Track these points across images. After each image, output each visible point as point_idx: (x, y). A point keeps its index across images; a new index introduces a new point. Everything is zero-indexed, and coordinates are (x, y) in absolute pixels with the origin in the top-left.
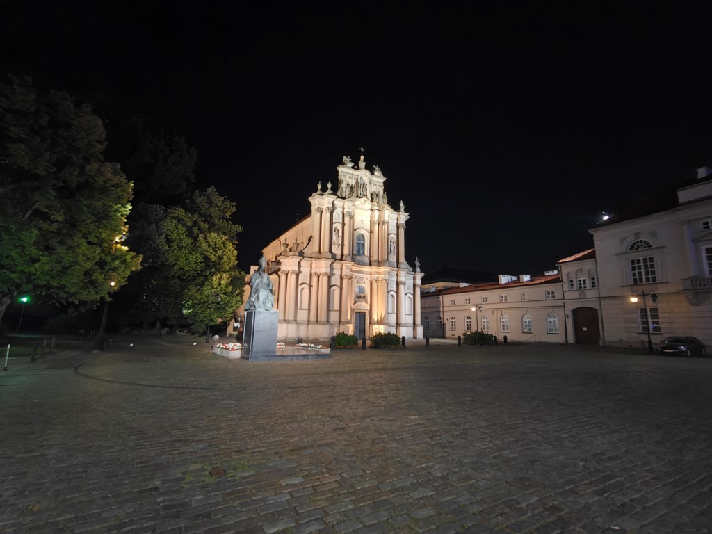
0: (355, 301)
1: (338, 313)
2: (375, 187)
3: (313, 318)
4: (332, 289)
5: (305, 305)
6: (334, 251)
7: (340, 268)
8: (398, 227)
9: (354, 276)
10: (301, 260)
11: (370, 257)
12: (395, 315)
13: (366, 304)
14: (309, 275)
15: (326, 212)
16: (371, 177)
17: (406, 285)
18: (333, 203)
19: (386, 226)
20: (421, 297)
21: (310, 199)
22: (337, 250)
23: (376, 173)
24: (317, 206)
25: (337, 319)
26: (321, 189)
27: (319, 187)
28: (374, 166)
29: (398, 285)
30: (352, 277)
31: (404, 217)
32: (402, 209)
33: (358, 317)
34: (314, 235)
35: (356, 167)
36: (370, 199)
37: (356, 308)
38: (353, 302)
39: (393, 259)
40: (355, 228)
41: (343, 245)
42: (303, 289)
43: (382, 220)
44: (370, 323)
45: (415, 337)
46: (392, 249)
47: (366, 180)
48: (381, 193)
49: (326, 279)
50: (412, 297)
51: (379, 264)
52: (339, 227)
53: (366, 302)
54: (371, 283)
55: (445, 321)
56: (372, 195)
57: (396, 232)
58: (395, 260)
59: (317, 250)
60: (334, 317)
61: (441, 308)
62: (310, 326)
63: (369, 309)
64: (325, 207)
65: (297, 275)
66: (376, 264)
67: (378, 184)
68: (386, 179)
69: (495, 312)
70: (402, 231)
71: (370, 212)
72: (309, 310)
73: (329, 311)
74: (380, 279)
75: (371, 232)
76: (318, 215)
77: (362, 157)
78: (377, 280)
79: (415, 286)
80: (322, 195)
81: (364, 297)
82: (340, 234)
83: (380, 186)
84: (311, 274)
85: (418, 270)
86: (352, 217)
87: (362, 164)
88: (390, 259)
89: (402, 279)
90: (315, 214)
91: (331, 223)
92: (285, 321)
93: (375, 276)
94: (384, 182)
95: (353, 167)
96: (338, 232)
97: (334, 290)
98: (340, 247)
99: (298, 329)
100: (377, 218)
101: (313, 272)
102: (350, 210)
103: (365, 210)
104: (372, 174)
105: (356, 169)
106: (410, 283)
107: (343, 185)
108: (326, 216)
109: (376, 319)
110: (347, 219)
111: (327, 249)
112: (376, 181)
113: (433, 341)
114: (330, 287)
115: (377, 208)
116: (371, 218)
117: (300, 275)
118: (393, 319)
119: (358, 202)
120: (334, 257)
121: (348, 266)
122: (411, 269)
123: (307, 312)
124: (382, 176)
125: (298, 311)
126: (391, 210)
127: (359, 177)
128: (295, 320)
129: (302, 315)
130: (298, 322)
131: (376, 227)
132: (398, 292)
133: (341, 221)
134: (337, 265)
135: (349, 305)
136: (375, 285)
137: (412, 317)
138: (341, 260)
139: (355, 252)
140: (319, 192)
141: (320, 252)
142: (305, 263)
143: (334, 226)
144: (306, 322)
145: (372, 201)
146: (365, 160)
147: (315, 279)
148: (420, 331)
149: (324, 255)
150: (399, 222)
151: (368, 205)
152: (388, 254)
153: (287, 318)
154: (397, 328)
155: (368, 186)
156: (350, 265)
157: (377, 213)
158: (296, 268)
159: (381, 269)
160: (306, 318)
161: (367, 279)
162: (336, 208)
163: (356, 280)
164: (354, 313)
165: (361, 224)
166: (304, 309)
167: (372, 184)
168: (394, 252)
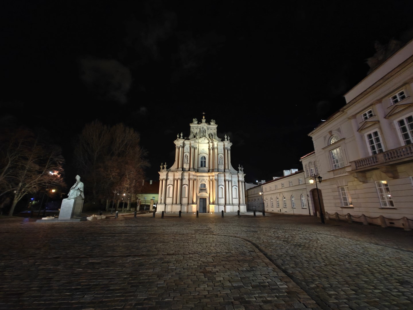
0: (199, 192)
3: (174, 202)
4: (184, 186)
5: (171, 195)
7: (188, 175)
8: (225, 150)
9: (197, 179)
11: (209, 167)
12: (224, 199)
15: (180, 148)
16: (209, 126)
17: (233, 181)
18: (184, 143)
21: (175, 142)
22: (186, 166)
23: (212, 123)
24: (177, 145)
25: (187, 202)
26: (178, 137)
28: (211, 120)
29: (225, 181)
32: (226, 140)
33: (202, 200)
37: (200, 195)
40: (199, 154)
42: (169, 187)
43: (214, 147)
44: (209, 204)
48: (216, 133)
49: (180, 181)
53: (207, 192)
54: (209, 182)
57: (223, 153)
58: (223, 168)
59: (176, 167)
60: (185, 201)
63: (208, 196)
64: (180, 145)
66: (212, 171)
67: (213, 129)
71: (208, 144)
72: (173, 197)
73: (182, 198)
74: (214, 179)
75: (209, 155)
76: (178, 150)
77: (204, 117)
78: (212, 180)
79: (239, 181)
80: (179, 140)
81: (205, 190)
84: (174, 179)
87: (204, 120)
88: (220, 168)
91: (183, 153)
93: (211, 178)
94: (217, 127)
96: (187, 157)
102: (194, 145)
103: (205, 143)
104: (210, 124)
105: (199, 124)
106: (236, 179)
109: (212, 201)
110: (192, 150)
111: (180, 166)
114: (182, 185)
115: (211, 141)
116: (209, 147)
117: (168, 181)
118: (222, 201)
120: (183, 170)
121: (193, 174)
122: (237, 172)
124: (215, 124)
127: (201, 127)
129: (169, 201)
130: (167, 204)
131: (211, 151)
132: (225, 186)
133: (189, 151)
134: (186, 174)
135: (194, 194)
136: (211, 182)
137: (238, 199)
138: (189, 170)
139: (200, 166)
141: (178, 168)
142: (170, 174)
143: (185, 154)
144: (171, 204)
145: (209, 138)
147: (176, 182)
148: (244, 207)
150: (225, 147)
151: (207, 141)
152: (218, 164)
154: (225, 207)
155: (206, 131)
157: (211, 144)
158: (166, 177)
159: (213, 174)
160: (171, 202)
161: (207, 180)
162: (186, 145)
163: (200, 181)
164: (199, 198)
165: (203, 151)
166: (170, 197)
167: (210, 129)
168: (222, 163)
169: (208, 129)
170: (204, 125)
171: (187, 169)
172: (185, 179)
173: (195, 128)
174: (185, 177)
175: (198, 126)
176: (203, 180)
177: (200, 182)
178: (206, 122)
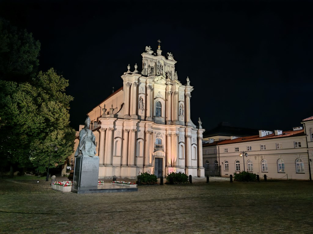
0: (155, 149)
1: (142, 158)
2: (169, 68)
3: (124, 163)
4: (138, 141)
5: (119, 153)
6: (140, 114)
7: (144, 126)
8: (185, 96)
9: (154, 132)
10: (116, 121)
11: (166, 118)
12: (184, 160)
13: (163, 152)
14: (121, 131)
15: (133, 87)
16: (166, 61)
17: (192, 138)
18: (139, 80)
19: (177, 96)
20: (203, 146)
21: (122, 77)
22: (141, 113)
23: (169, 58)
24: (127, 82)
25: (142, 163)
26: (130, 70)
27: (129, 68)
28: (168, 53)
29: (186, 138)
30: (152, 133)
31: (189, 89)
32: (188, 83)
33: (157, 161)
34: (125, 103)
35: (155, 54)
36: (165, 76)
37: (155, 155)
38: (153, 151)
39: (182, 119)
40: (155, 97)
41: (146, 110)
42: (117, 141)
43: (174, 91)
44: (166, 166)
45: (199, 176)
46: (181, 112)
47: (162, 63)
48: (173, 72)
49: (134, 134)
50: (196, 147)
51: (172, 123)
52: (143, 97)
53: (163, 151)
54: (166, 137)
55: (221, 164)
56: (166, 73)
57: (184, 100)
58: (183, 120)
59: (127, 113)
60: (140, 162)
61: (218, 155)
62: (122, 168)
63: (165, 156)
64: (133, 82)
65: (113, 131)
66: (170, 123)
67: (171, 66)
68: (176, 62)
69: (257, 157)
70: (188, 99)
71: (165, 86)
72: (122, 157)
73: (136, 157)
74: (173, 134)
75: (166, 100)
76: (128, 88)
77: (159, 47)
78: (171, 135)
79: (198, 139)
80: (131, 74)
81: (162, 147)
82: (144, 102)
83: (172, 67)
84: (123, 131)
85: (201, 127)
86: (152, 90)
87: (159, 52)
88: (180, 120)
89: (189, 134)
90: (126, 88)
91: (138, 94)
92: (104, 165)
93: (169, 132)
94: (175, 65)
95: (153, 54)
96: (143, 100)
97: (139, 142)
98: (144, 111)
99: (113, 171)
100: (170, 90)
101: (124, 129)
102: (151, 85)
103: (161, 84)
104: (167, 58)
105: (155, 55)
106: (195, 136)
107: (146, 67)
108: (134, 89)
109: (170, 163)
110: (149, 91)
111: (134, 113)
112: (169, 64)
113: (212, 179)
114: (137, 139)
115: (170, 83)
116: (166, 90)
117: (115, 132)
118: (182, 163)
119: (157, 79)
120: (139, 118)
121: (149, 125)
122: (195, 127)
123: (120, 158)
124: (174, 60)
125: (114, 157)
126: (180, 84)
127: (157, 61)
128: (112, 164)
129: (117, 161)
130: (114, 165)
131: (170, 96)
132: (186, 143)
133: (144, 92)
134: (142, 124)
135: (150, 152)
136: (169, 138)
137: (196, 161)
138: (145, 120)
139: (155, 115)
140: (129, 72)
141: (129, 115)
142: (119, 123)
143: (140, 96)
144: (119, 165)
145: (167, 78)
146: (161, 49)
147: (126, 134)
148: (202, 172)
149: (132, 117)
150: (186, 93)
151: (164, 81)
152: (179, 115)
153: (105, 163)
154: (185, 170)
155: (163, 67)
156: (151, 123)
157: (170, 86)
158: (112, 126)
159: (174, 127)
160: (119, 163)
161: (163, 134)
162: (141, 83)
163: (156, 135)
164: (154, 158)
165: (159, 95)
166: (118, 156)
167: (167, 66)
168: (183, 114)
169: (165, 65)
170: (161, 59)
171: (143, 118)
172: (140, 131)
173: (149, 60)
174: (140, 129)
175: (153, 58)
176: (159, 133)
177: (155, 137)
178: (162, 54)
